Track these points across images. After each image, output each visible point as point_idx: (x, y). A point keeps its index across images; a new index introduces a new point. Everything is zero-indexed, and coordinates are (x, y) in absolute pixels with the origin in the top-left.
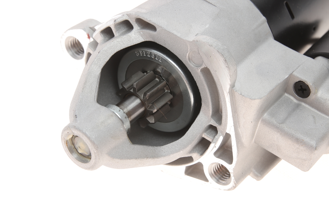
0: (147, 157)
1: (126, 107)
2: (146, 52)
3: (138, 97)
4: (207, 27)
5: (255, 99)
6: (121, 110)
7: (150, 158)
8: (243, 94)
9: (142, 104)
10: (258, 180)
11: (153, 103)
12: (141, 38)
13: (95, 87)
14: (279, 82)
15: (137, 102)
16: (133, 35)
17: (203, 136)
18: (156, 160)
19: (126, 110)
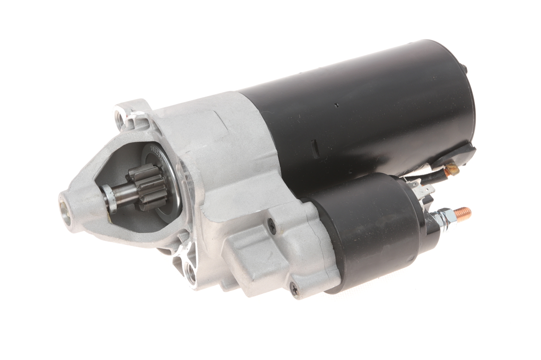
0: (120, 237)
1: (120, 192)
2: (156, 150)
3: (136, 186)
4: (204, 146)
5: (212, 221)
6: (112, 193)
7: (123, 239)
8: (205, 214)
9: (137, 193)
10: (224, 291)
11: (145, 195)
12: (152, 137)
13: (99, 167)
14: (247, 213)
15: (135, 190)
16: (147, 133)
17: (178, 236)
18: (129, 242)
19: (118, 195)
